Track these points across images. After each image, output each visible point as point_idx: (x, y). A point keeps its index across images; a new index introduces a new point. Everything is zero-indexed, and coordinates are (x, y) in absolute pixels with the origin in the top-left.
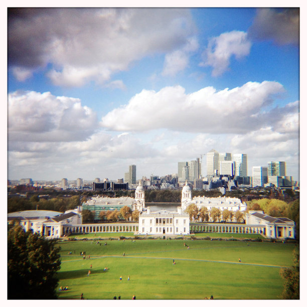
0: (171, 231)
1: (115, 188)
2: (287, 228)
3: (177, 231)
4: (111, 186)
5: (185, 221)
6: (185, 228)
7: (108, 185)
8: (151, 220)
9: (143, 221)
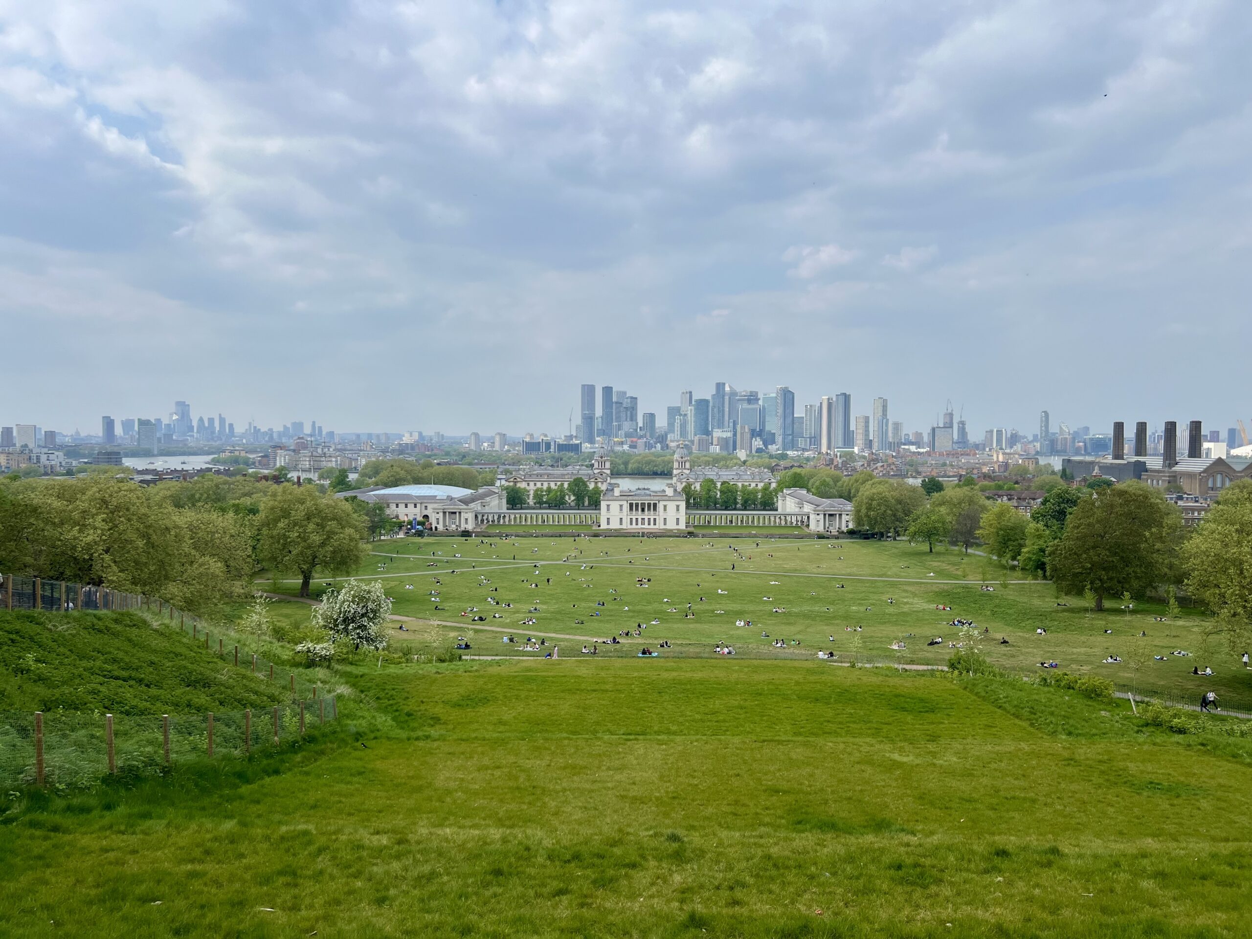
0: (655, 524)
1: (559, 450)
2: (844, 516)
3: (665, 524)
4: (552, 447)
5: (678, 506)
6: (678, 519)
7: (548, 446)
8: (621, 506)
9: (608, 506)
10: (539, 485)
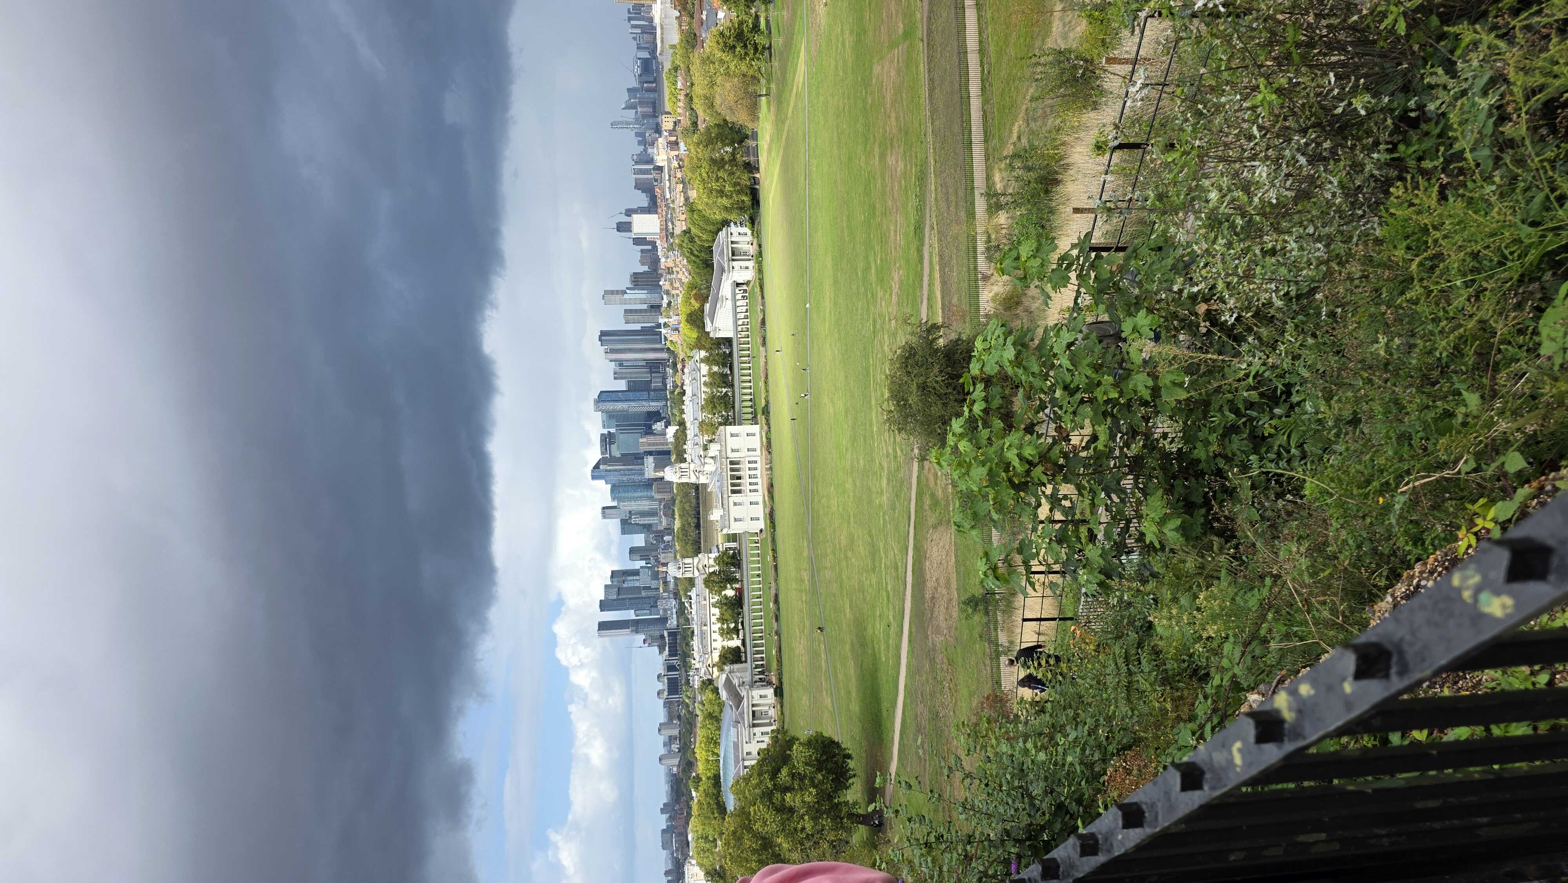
0: (756, 463)
1: (674, 655)
2: (734, 239)
3: (755, 450)
4: (672, 663)
5: (732, 435)
6: (748, 435)
8: (735, 504)
9: (736, 520)
10: (716, 636)
